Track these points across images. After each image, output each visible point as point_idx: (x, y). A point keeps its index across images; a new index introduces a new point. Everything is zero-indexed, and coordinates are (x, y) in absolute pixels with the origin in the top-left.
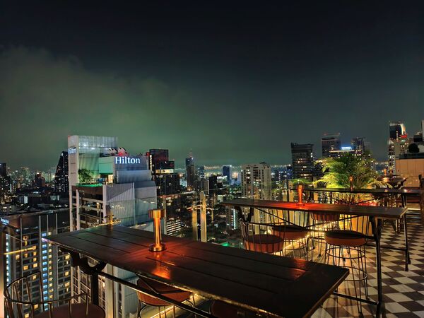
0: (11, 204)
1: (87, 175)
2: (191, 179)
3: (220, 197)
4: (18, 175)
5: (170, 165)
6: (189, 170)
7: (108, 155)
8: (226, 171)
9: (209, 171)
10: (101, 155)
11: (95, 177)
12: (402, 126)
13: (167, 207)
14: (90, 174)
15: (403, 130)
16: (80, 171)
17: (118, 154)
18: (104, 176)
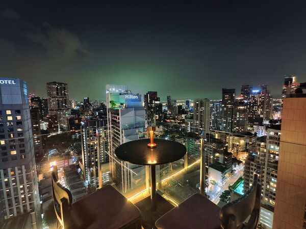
0: (91, 115)
1: (114, 104)
2: (170, 106)
3: (183, 116)
4: (94, 103)
5: (158, 99)
6: (169, 102)
7: (123, 94)
8: (188, 103)
9: (179, 102)
10: (120, 94)
11: (118, 105)
12: (294, 78)
13: (156, 120)
14: (115, 103)
15: (294, 80)
16: (110, 102)
17: (127, 94)
18: (122, 104)
